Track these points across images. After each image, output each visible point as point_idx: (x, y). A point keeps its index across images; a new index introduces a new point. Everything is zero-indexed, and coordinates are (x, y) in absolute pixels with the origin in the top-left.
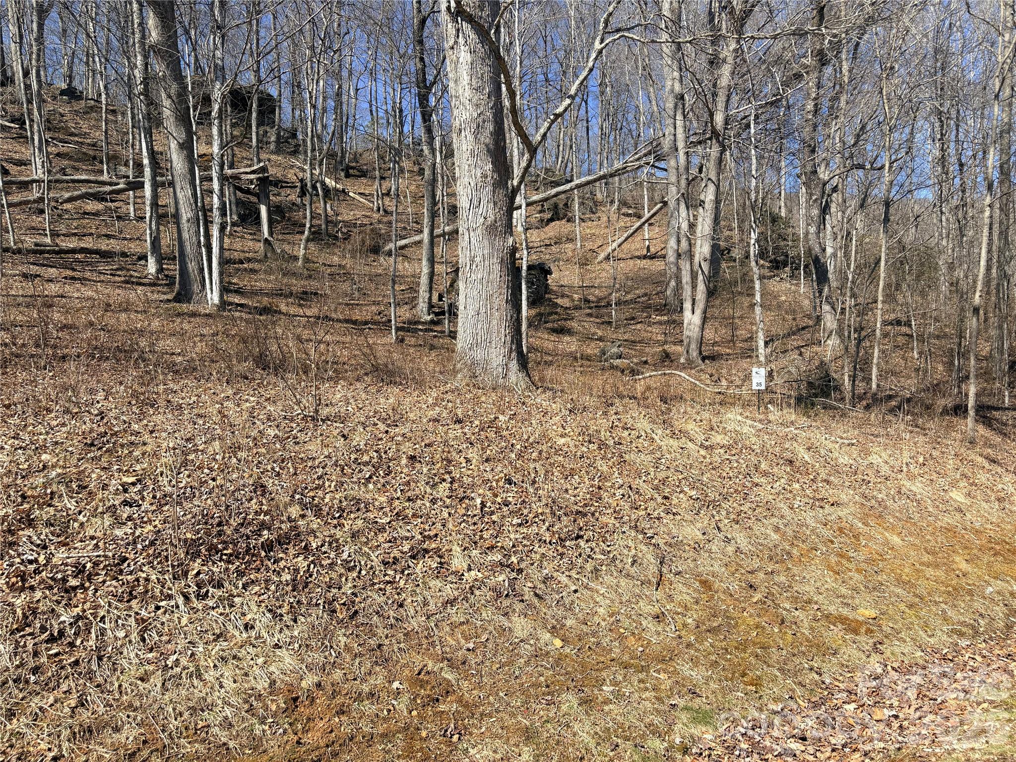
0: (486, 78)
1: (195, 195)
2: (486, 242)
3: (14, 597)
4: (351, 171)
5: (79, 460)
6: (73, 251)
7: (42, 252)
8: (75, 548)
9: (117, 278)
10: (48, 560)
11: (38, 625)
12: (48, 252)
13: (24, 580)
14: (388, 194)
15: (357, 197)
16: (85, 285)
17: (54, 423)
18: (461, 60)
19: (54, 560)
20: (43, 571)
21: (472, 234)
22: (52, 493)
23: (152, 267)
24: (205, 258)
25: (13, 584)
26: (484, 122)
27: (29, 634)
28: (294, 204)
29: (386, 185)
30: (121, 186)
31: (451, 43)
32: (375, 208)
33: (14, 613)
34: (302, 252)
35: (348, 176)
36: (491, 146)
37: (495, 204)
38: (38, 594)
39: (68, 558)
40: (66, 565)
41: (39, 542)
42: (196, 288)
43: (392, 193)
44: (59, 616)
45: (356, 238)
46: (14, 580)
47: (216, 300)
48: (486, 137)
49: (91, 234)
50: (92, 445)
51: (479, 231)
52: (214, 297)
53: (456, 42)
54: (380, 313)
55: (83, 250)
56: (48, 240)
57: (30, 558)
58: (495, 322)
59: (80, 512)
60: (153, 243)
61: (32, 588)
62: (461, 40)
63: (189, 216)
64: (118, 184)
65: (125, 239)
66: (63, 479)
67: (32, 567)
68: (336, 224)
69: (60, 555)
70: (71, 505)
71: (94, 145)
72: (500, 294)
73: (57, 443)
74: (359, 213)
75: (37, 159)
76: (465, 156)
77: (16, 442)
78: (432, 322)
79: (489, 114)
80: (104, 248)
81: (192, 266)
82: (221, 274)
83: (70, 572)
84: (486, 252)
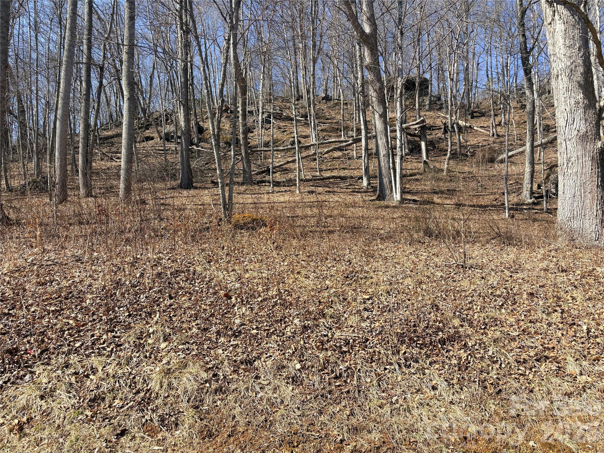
0: (576, 37)
1: (387, 141)
2: (579, 147)
3: (319, 353)
4: (475, 114)
5: (342, 285)
6: (329, 178)
7: (315, 180)
8: (344, 331)
9: (349, 190)
10: (332, 335)
11: (330, 369)
12: (319, 180)
13: (323, 345)
14: (500, 124)
15: (479, 129)
16: (335, 195)
17: (330, 265)
18: (557, 30)
19: (335, 336)
20: (330, 341)
21: (568, 143)
22: (332, 301)
23: (365, 183)
24: (392, 175)
25: (318, 346)
26: (576, 67)
27: (327, 373)
28: (440, 139)
29: (498, 119)
30: (350, 142)
31: (549, 20)
32: (491, 135)
33: (320, 361)
34: (446, 166)
35: (473, 117)
36: (582, 82)
37: (586, 120)
38: (329, 353)
39: (341, 336)
40: (341, 339)
41: (328, 326)
42: (388, 192)
43: (502, 123)
44: (339, 366)
45: (479, 154)
46: (318, 344)
47: (399, 198)
48: (578, 76)
49: (336, 169)
50: (347, 277)
51: (574, 140)
52: (397, 196)
53: (553, 20)
54: (496, 200)
55: (333, 177)
56: (318, 174)
57: (325, 333)
58: (588, 201)
59: (345, 312)
60: (365, 170)
61: (326, 349)
62: (557, 17)
63: (384, 153)
64: (349, 141)
65: (352, 169)
66: (336, 294)
67: (326, 338)
68: (466, 147)
69: (338, 334)
70: (341, 308)
71: (337, 123)
72: (592, 181)
73: (331, 276)
74: (480, 139)
75: (313, 134)
76: (562, 92)
77: (315, 274)
78: (534, 203)
79: (580, 61)
80: (342, 175)
81: (386, 180)
82: (401, 183)
83: (342, 343)
84: (579, 153)
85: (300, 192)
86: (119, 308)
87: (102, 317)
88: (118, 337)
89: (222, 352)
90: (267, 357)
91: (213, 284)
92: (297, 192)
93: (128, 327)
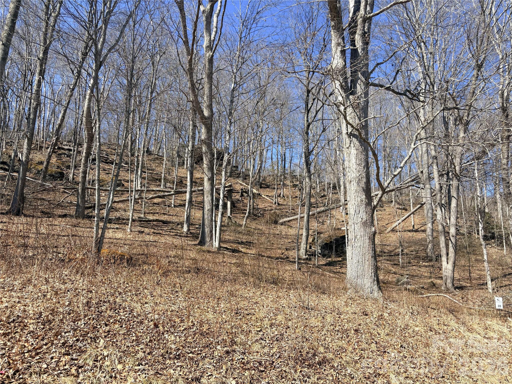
0: (363, 160)
1: (212, 199)
2: (362, 229)
4: (262, 185)
5: (236, 319)
6: (154, 221)
7: (141, 221)
8: (254, 355)
9: (172, 234)
10: (247, 359)
12: (144, 221)
13: (245, 366)
14: (279, 196)
15: (266, 197)
16: (162, 237)
18: (352, 153)
19: (249, 359)
21: (356, 225)
22: (235, 332)
23: (185, 229)
24: (214, 226)
25: (242, 367)
26: (362, 178)
28: (238, 200)
29: (279, 192)
30: (172, 193)
31: (348, 146)
32: (274, 203)
33: (246, 378)
34: (244, 223)
35: (261, 187)
36: (365, 188)
37: (366, 212)
39: (254, 359)
40: (256, 361)
41: (242, 351)
42: (208, 239)
43: (281, 195)
44: (261, 382)
45: (268, 216)
47: (217, 245)
48: (363, 184)
49: (158, 213)
51: (359, 225)
52: (216, 244)
53: (350, 146)
54: (283, 254)
55: (157, 220)
56: (142, 216)
57: (242, 357)
58: (366, 266)
60: (187, 218)
62: (352, 145)
63: (209, 208)
64: (171, 192)
65: (170, 215)
68: (258, 209)
70: (243, 338)
71: (157, 174)
72: (369, 253)
74: (267, 205)
75: (139, 181)
76: (353, 192)
78: (307, 259)
79: (364, 175)
80: (165, 219)
81: (207, 230)
82: (220, 234)
84: (362, 234)
85: (131, 231)
86: (65, 333)
87: (53, 341)
88: (76, 360)
89: (174, 372)
90: (209, 376)
91: (135, 314)
92: (129, 230)
93: (81, 351)
